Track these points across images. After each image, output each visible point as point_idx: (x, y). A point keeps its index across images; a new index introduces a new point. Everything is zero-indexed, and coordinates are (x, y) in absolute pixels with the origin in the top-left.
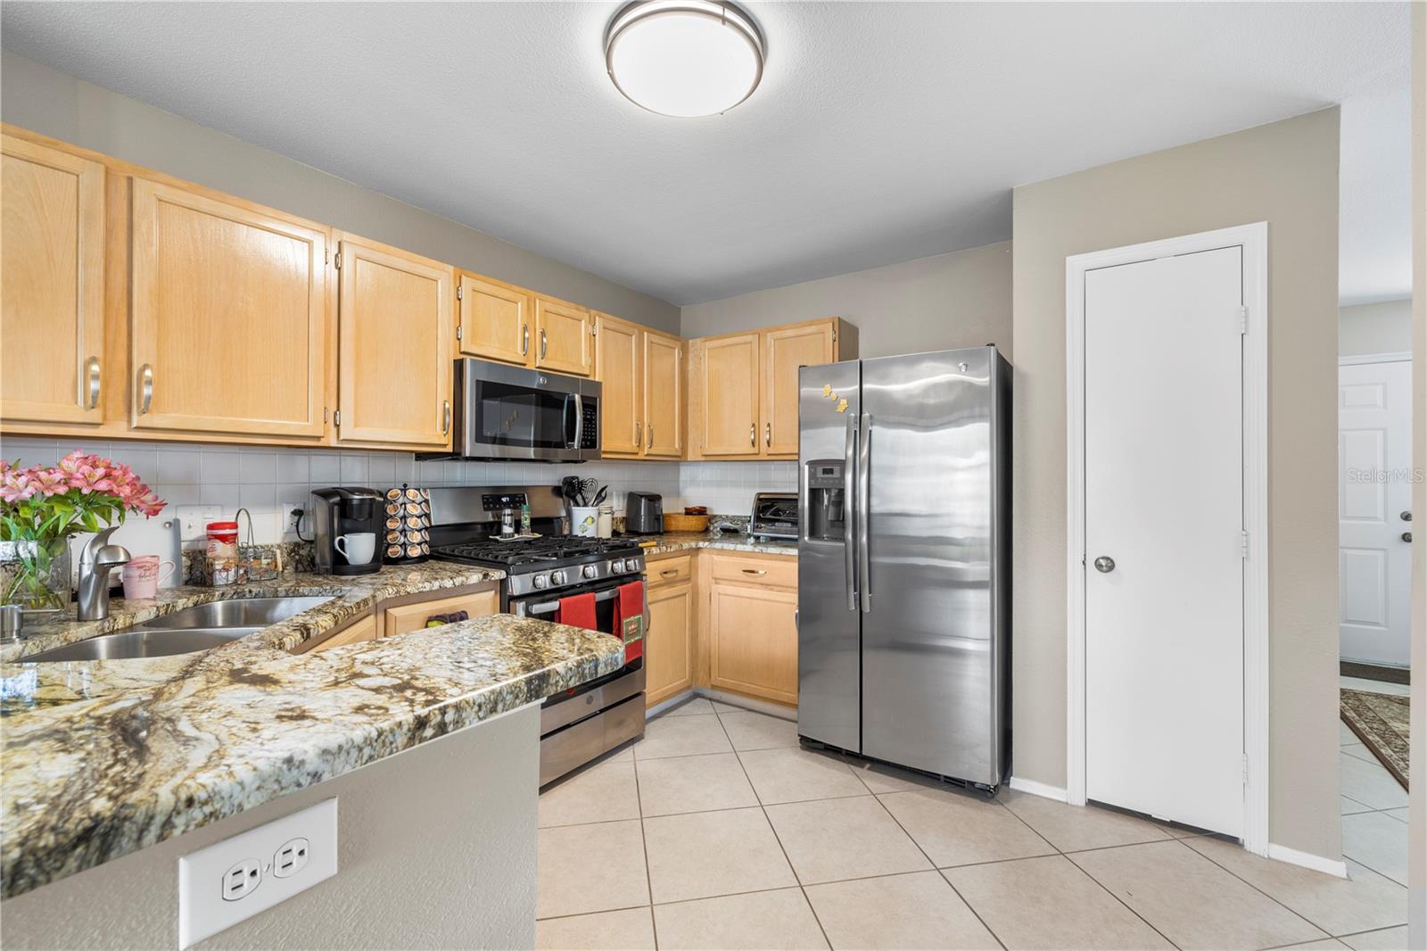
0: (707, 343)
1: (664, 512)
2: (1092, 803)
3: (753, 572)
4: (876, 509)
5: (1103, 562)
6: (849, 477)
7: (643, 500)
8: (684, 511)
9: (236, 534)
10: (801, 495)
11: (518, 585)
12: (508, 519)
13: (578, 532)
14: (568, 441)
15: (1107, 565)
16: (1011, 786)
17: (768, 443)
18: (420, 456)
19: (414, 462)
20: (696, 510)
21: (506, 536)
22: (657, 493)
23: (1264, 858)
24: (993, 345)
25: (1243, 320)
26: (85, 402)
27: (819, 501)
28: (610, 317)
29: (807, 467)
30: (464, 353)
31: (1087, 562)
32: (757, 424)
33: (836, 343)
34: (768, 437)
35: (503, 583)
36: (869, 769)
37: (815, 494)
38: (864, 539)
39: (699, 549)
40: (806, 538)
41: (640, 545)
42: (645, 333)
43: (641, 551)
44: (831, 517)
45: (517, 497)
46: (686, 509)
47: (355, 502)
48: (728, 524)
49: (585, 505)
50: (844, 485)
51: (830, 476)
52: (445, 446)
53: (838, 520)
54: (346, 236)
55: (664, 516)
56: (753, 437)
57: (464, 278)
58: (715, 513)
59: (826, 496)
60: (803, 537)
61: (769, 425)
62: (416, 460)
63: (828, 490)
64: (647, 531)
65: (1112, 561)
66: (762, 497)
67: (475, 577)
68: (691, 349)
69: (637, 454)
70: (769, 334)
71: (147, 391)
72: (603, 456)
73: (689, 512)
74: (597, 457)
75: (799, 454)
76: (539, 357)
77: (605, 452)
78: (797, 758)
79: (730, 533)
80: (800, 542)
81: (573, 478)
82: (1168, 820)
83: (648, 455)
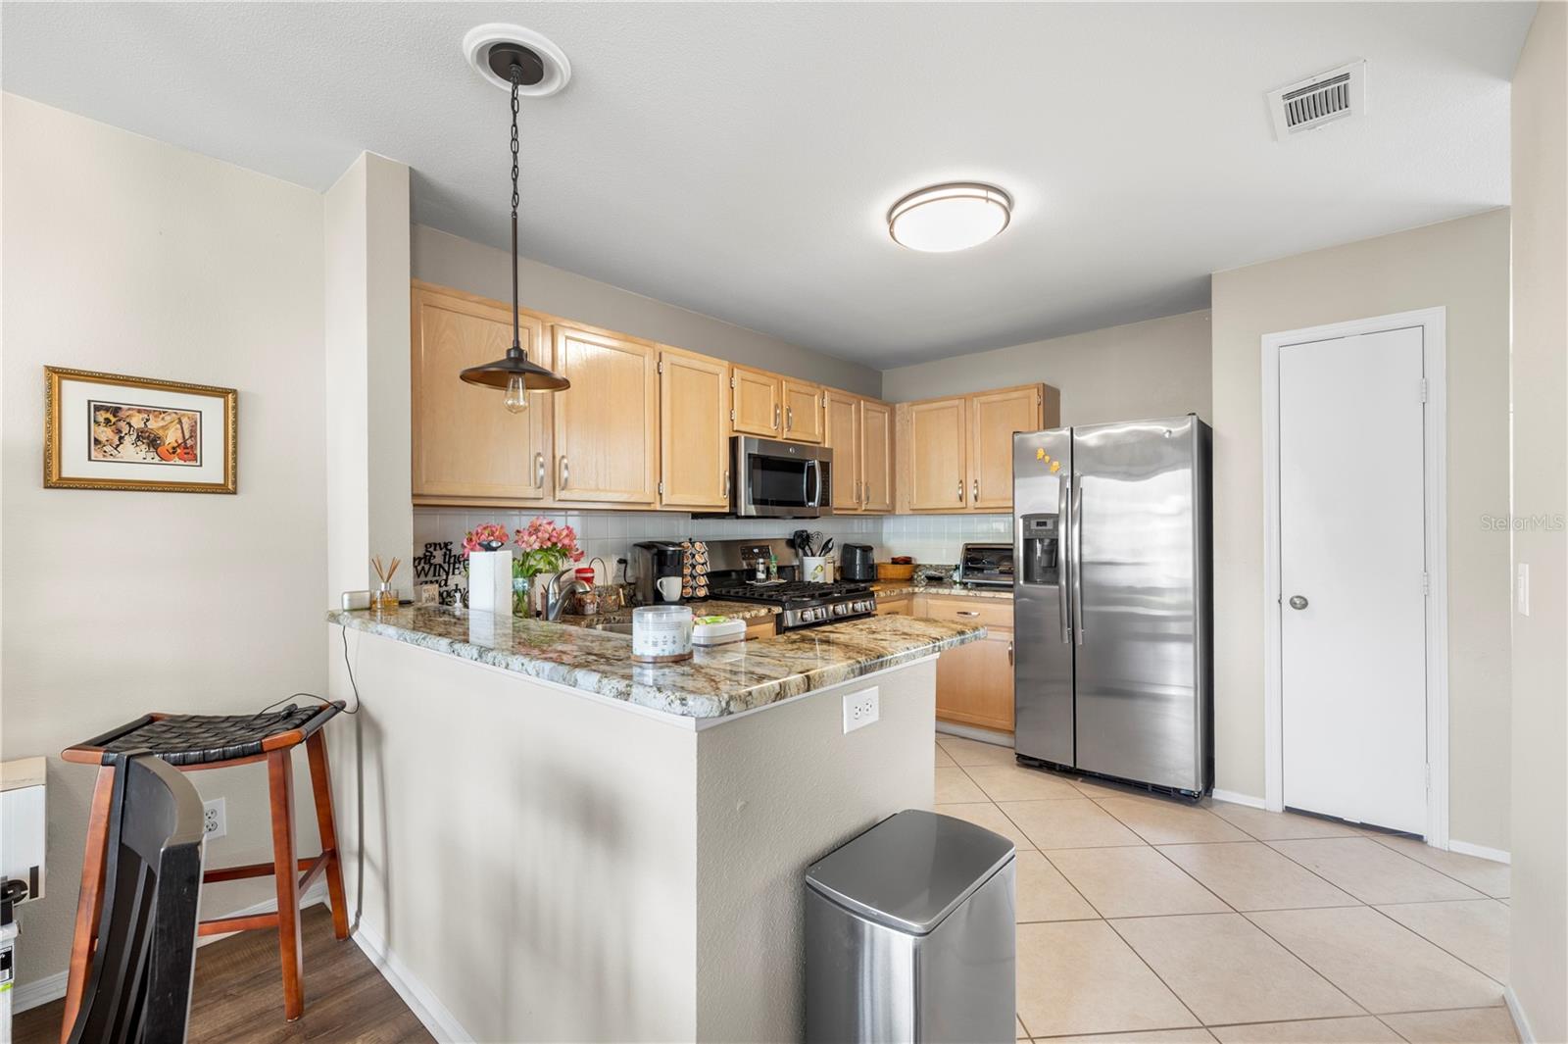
0: (915, 408)
1: (876, 561)
2: (1289, 810)
3: (966, 613)
4: (1086, 559)
5: (1297, 601)
6: (1062, 528)
7: (858, 551)
8: (890, 561)
9: (593, 577)
10: (1016, 545)
11: (790, 619)
12: (761, 567)
13: (808, 578)
14: (809, 501)
15: (1301, 603)
16: (1213, 797)
17: (976, 498)
18: (696, 516)
19: (690, 521)
20: (902, 560)
21: (760, 581)
22: (869, 544)
23: (1445, 851)
24: (1194, 414)
25: (1424, 391)
26: (535, 483)
27: (1032, 550)
28: (835, 390)
29: (1021, 521)
30: (737, 431)
31: (1283, 601)
32: (964, 481)
33: (1041, 406)
34: (975, 492)
35: (779, 617)
36: (1082, 781)
37: (1029, 544)
38: (1077, 585)
39: (914, 594)
40: (1021, 582)
41: (871, 589)
42: (862, 402)
43: (872, 594)
44: (1044, 563)
45: (763, 548)
46: (893, 559)
47: (669, 553)
48: (932, 573)
49: (813, 555)
50: (1058, 536)
51: (1043, 528)
52: (723, 507)
53: (1051, 567)
54: (664, 347)
55: (878, 565)
56: (960, 492)
57: (735, 370)
58: (918, 563)
59: (1038, 546)
60: (1019, 580)
61: (976, 482)
62: (692, 518)
63: (1041, 541)
64: (862, 578)
65: (1305, 600)
66: (969, 547)
67: (763, 612)
68: (898, 412)
69: (856, 509)
70: (975, 399)
71: (565, 474)
72: (835, 512)
73: (895, 561)
74: (829, 514)
75: (1013, 508)
76: (786, 430)
77: (836, 509)
78: (1015, 772)
79: (935, 580)
80: (1016, 588)
81: (803, 531)
82: (1358, 822)
83: (865, 510)
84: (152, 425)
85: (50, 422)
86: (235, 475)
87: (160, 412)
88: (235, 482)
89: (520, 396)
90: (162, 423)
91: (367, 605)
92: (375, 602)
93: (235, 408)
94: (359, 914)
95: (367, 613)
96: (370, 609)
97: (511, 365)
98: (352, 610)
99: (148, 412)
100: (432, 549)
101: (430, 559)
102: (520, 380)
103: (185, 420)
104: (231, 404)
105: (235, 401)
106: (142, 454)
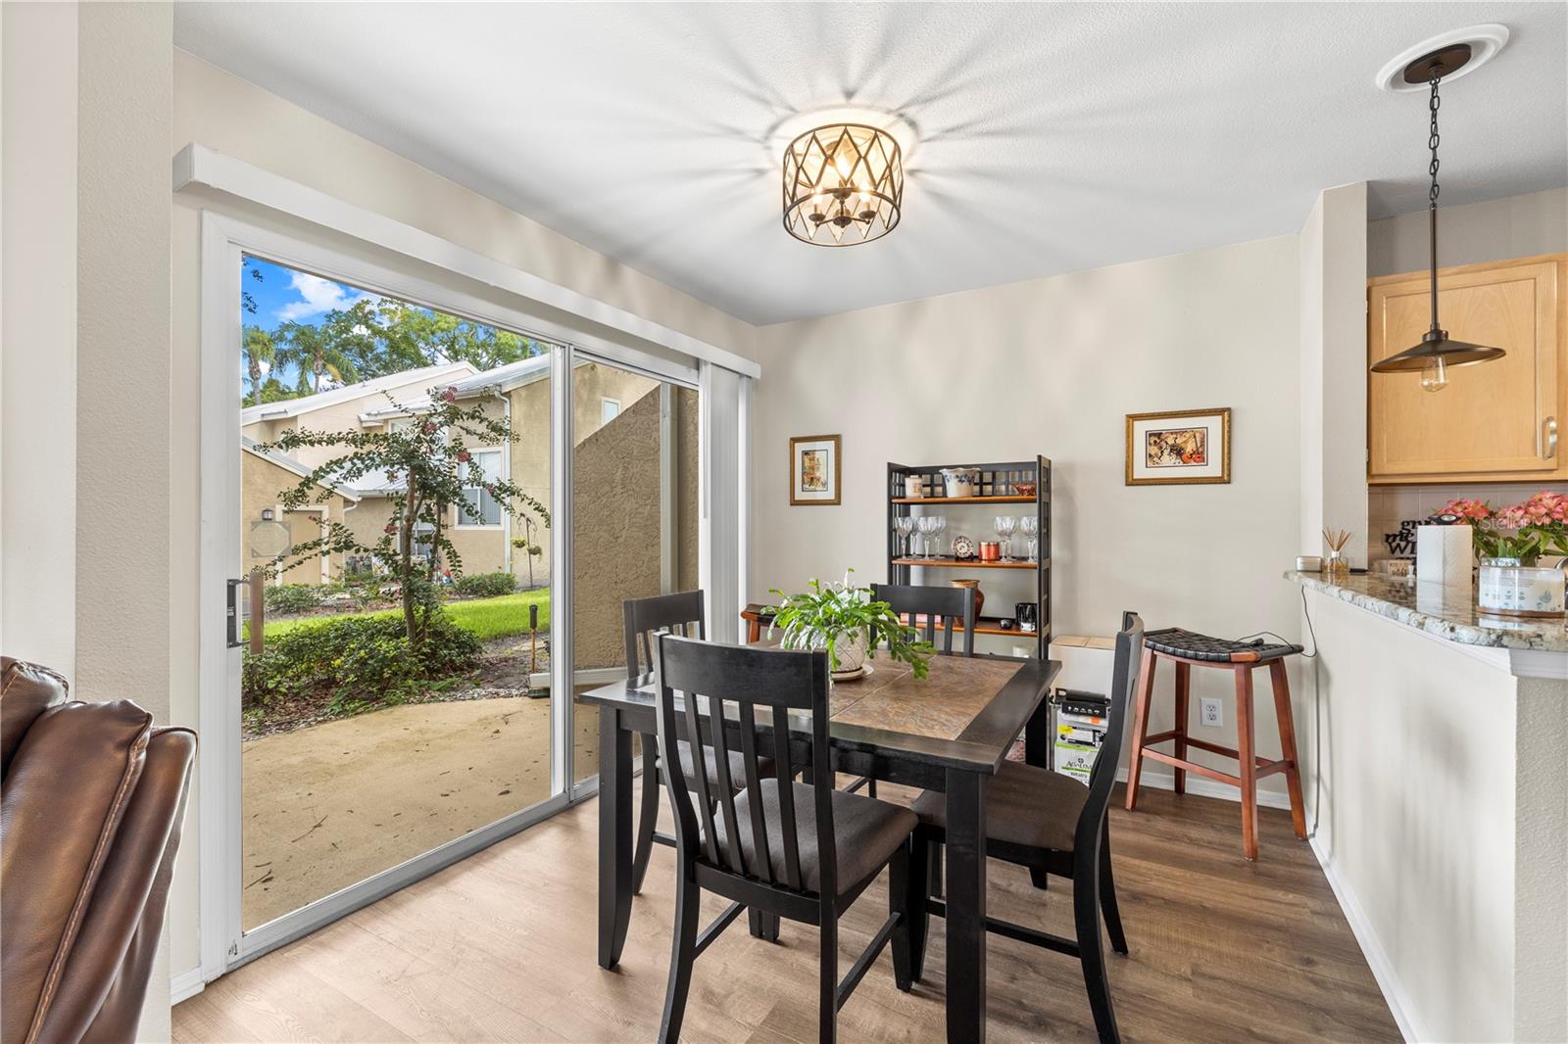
26: (1544, 453)
84: (1178, 441)
85: (1128, 447)
86: (1229, 470)
87: (1182, 432)
88: (1229, 475)
89: (1442, 374)
90: (1185, 439)
91: (1318, 569)
92: (1326, 567)
93: (1229, 421)
94: (1316, 826)
95: (1319, 574)
96: (1321, 572)
97: (1429, 349)
98: (1305, 571)
99: (1176, 433)
100: (1410, 527)
101: (1407, 536)
102: (1440, 359)
103: (1197, 435)
104: (1226, 418)
105: (1230, 416)
106: (1173, 461)
